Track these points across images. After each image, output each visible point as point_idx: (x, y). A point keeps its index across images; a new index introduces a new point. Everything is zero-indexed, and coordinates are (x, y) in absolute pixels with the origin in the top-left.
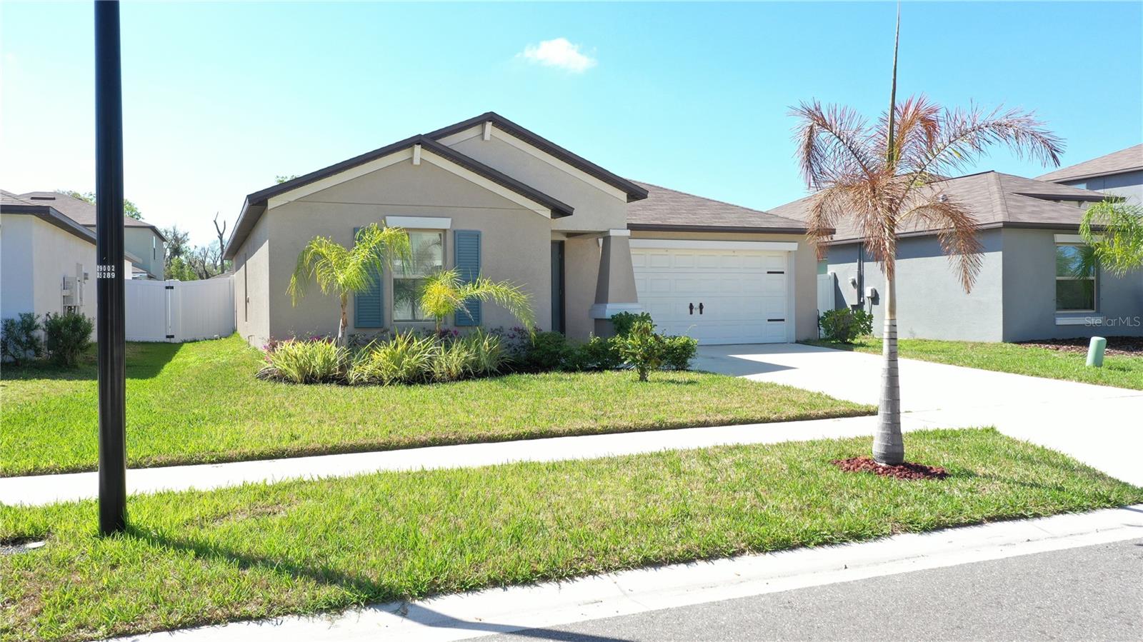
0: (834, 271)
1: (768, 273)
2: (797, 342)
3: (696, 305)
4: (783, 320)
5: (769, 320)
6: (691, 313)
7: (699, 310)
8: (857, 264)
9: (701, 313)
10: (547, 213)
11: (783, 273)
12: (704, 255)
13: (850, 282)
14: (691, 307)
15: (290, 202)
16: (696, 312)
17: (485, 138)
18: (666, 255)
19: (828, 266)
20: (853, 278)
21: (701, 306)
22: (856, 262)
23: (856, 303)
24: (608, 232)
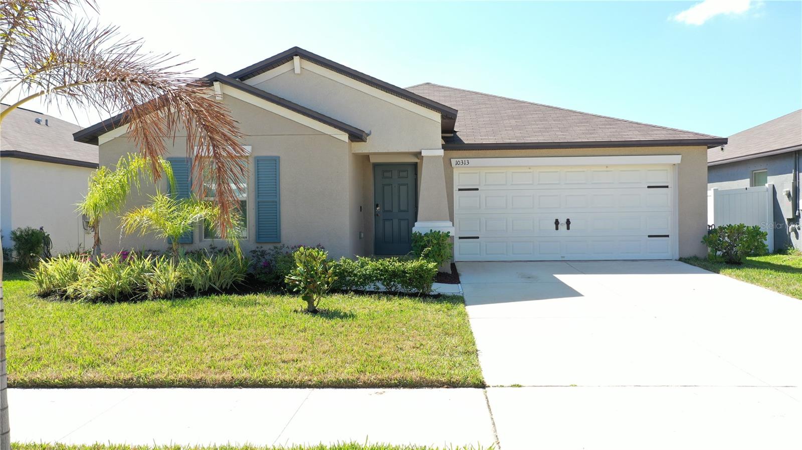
0: (772, 183)
1: (649, 187)
2: (680, 259)
3: (563, 221)
4: (668, 236)
5: (649, 236)
6: (557, 229)
7: (566, 226)
8: (791, 176)
9: (568, 228)
10: (345, 137)
11: (667, 187)
12: (569, 172)
13: (784, 194)
14: (557, 222)
15: (115, 138)
16: (563, 227)
17: (296, 72)
18: (530, 172)
19: (768, 177)
20: (788, 189)
21: (568, 222)
22: (792, 173)
23: (791, 217)
24: (420, 153)
